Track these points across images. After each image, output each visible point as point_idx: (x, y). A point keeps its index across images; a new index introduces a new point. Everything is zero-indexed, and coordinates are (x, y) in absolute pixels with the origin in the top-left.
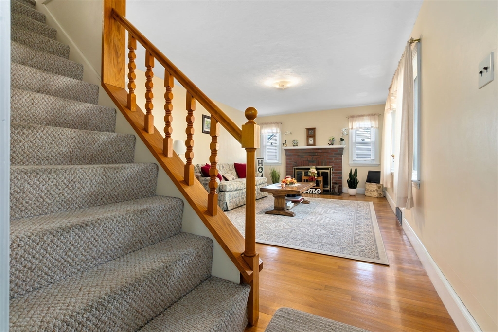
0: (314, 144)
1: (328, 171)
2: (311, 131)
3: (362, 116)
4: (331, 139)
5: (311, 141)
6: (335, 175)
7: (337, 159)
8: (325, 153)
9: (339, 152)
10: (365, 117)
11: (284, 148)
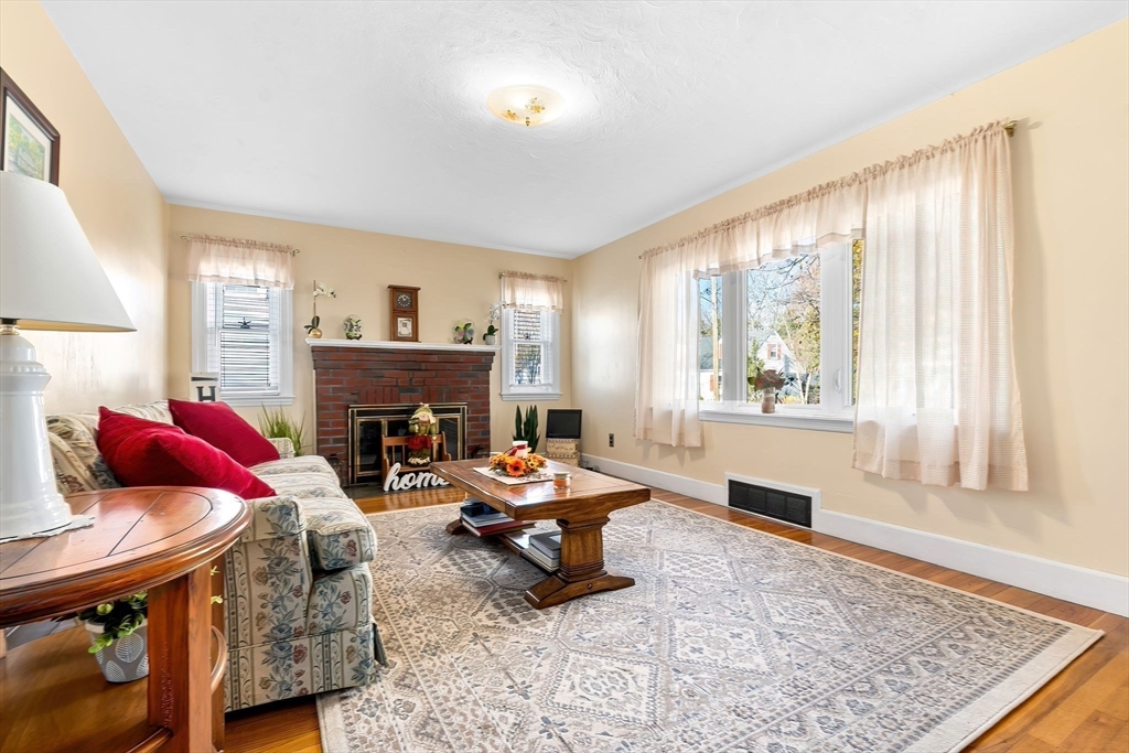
0: (415, 338)
1: (458, 416)
2: (403, 297)
3: (532, 277)
4: (462, 326)
5: (405, 328)
6: (473, 426)
7: (478, 383)
8: (449, 366)
9: (483, 362)
10: (539, 282)
11: (312, 341)
